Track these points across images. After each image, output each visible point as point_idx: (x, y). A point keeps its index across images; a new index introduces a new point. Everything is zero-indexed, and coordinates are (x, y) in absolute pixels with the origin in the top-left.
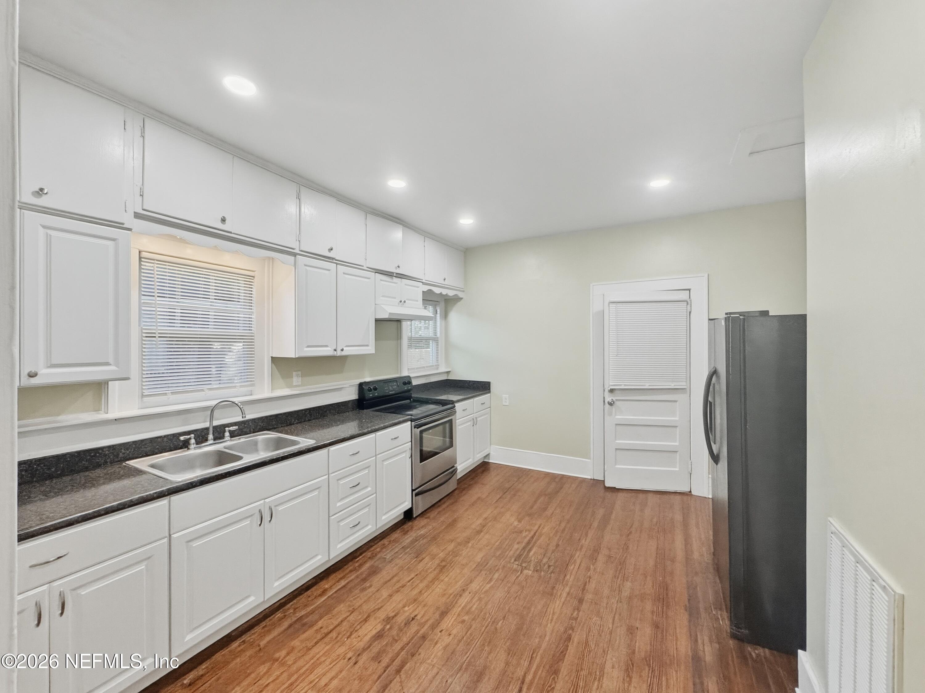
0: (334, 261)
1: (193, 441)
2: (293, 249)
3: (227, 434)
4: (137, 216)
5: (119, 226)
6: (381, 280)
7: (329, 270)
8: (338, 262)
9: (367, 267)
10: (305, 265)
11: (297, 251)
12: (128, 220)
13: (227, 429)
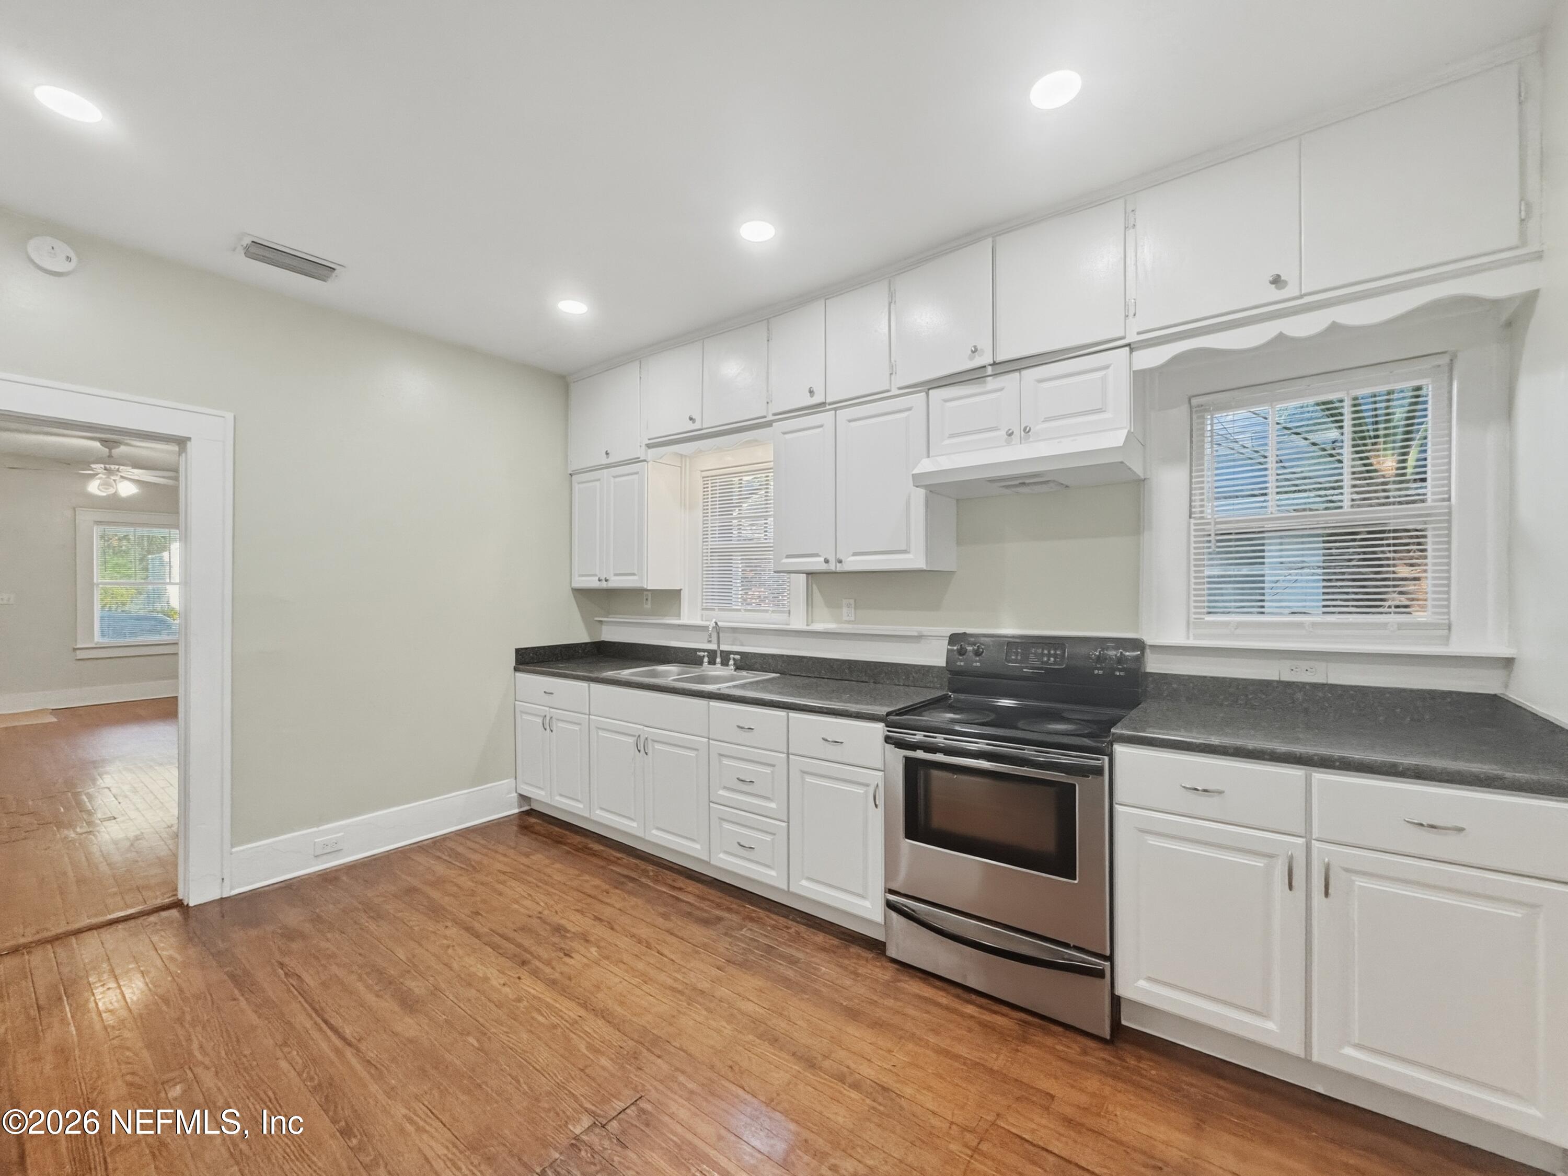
0: (828, 407)
1: (706, 660)
2: (765, 417)
3: (731, 662)
4: (649, 446)
5: (637, 461)
6: (946, 401)
7: (821, 426)
8: (838, 406)
9: (900, 388)
10: (784, 433)
11: (770, 418)
12: (641, 453)
13: (732, 656)
